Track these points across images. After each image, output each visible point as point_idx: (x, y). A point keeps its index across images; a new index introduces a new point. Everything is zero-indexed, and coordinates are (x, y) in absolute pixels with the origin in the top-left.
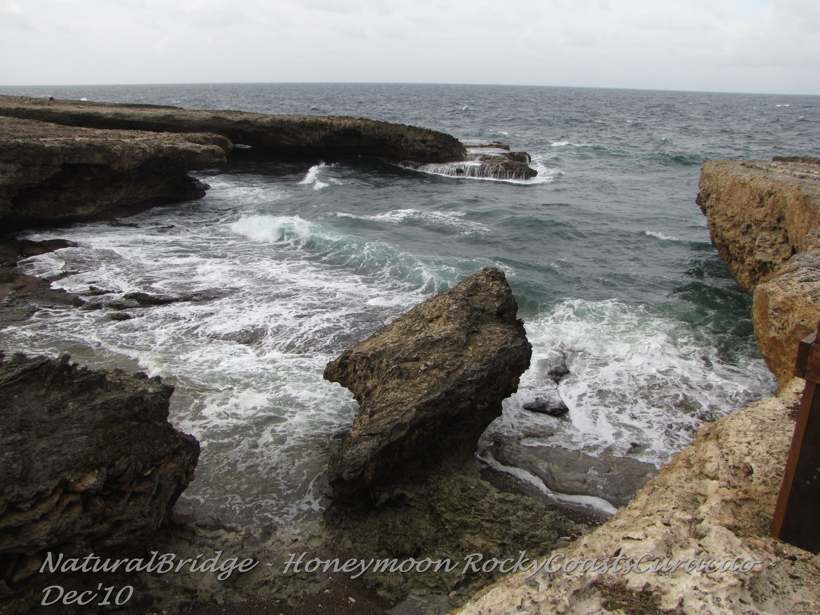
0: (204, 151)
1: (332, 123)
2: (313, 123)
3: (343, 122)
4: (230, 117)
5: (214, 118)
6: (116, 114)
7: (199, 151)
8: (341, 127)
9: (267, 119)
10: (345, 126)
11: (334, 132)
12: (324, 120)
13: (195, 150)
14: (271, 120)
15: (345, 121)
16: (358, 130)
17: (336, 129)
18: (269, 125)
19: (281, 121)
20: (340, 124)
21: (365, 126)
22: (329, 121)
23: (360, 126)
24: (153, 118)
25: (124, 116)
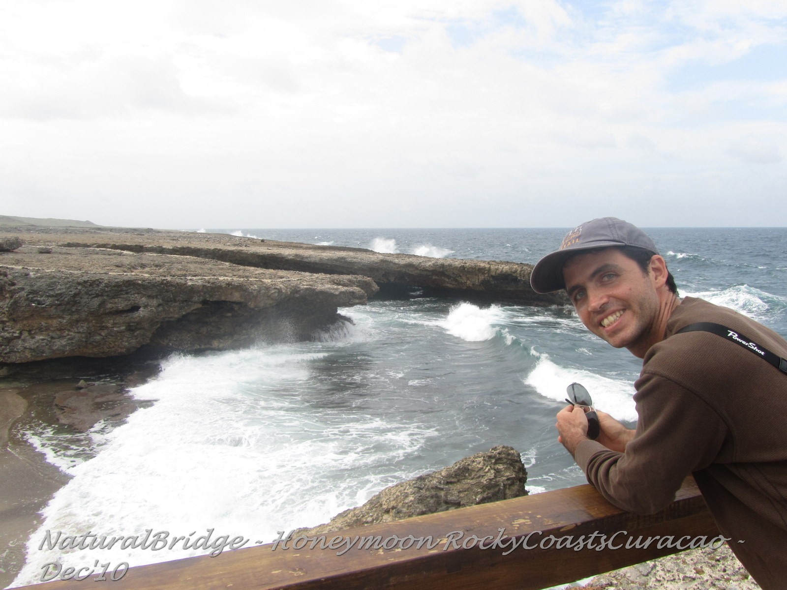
0: (341, 293)
1: (490, 267)
2: (472, 268)
3: (500, 267)
4: (396, 261)
5: (382, 261)
6: (296, 255)
7: (337, 293)
8: (498, 272)
9: (430, 263)
10: (502, 271)
11: (492, 276)
12: (482, 265)
13: (332, 291)
14: (433, 264)
15: (503, 266)
16: (514, 275)
17: (493, 274)
18: (431, 269)
19: (443, 266)
20: (497, 269)
21: (521, 271)
22: (487, 266)
23: (516, 272)
24: (328, 259)
25: (303, 257)
